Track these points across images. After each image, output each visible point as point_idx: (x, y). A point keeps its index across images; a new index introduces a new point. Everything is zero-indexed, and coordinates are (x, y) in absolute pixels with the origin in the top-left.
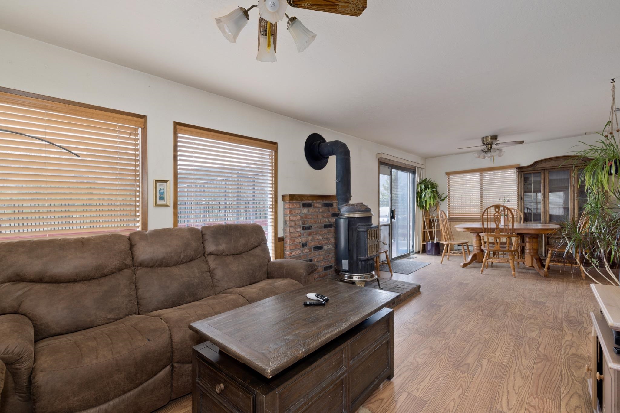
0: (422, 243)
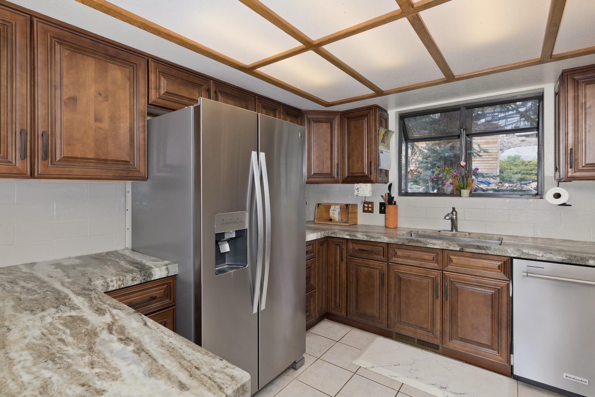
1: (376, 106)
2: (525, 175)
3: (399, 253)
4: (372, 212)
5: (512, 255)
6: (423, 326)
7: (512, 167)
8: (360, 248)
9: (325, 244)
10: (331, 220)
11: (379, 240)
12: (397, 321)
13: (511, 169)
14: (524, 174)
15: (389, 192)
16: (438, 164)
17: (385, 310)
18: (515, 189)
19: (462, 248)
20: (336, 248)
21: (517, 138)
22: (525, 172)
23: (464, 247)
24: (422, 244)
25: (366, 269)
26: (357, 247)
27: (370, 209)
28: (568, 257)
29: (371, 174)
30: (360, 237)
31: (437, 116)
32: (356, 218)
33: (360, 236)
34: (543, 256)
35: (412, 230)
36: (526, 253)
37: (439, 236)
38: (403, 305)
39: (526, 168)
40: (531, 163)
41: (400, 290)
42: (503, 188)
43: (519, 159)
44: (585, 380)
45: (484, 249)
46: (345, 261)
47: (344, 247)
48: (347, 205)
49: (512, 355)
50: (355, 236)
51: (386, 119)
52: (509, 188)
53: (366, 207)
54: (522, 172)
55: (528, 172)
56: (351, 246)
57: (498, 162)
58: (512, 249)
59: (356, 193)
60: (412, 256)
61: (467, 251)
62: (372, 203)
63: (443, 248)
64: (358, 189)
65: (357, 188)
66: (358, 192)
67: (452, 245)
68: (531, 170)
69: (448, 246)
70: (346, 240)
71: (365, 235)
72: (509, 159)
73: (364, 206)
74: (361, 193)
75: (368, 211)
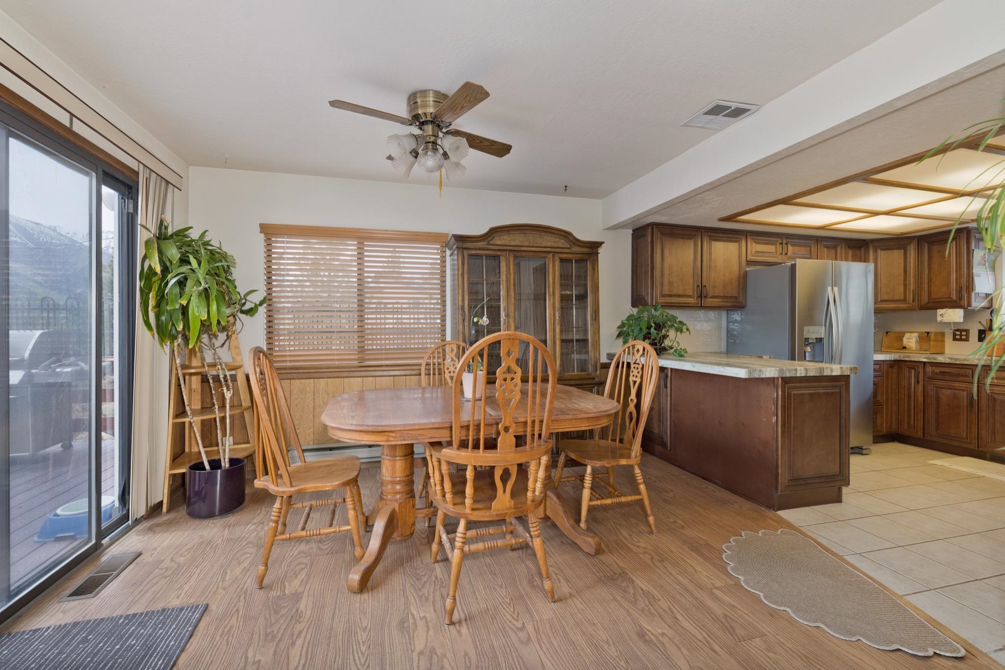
0: (168, 472)
1: (970, 229)
4: (967, 340)
8: (941, 371)
9: (896, 367)
10: (905, 348)
11: (966, 363)
17: (975, 430)
20: (910, 372)
25: (949, 391)
26: (937, 370)
27: (964, 337)
29: (961, 299)
32: (942, 346)
33: (942, 359)
38: (998, 426)
41: (994, 410)
46: (921, 383)
47: (921, 370)
48: (928, 333)
50: (935, 359)
53: (958, 335)
56: (929, 369)
59: (939, 319)
62: (966, 330)
64: (943, 315)
65: (941, 313)
66: (943, 319)
70: (923, 363)
71: (948, 358)
73: (954, 335)
74: (946, 319)
75: (961, 340)
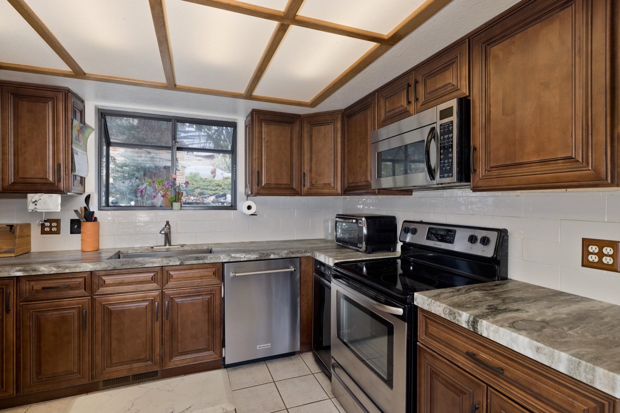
1: (68, 90)
2: (204, 190)
3: (108, 280)
4: (58, 232)
5: (224, 261)
6: (141, 358)
7: (194, 183)
8: (43, 286)
11: (78, 270)
12: (106, 364)
13: (193, 184)
14: (202, 189)
15: (85, 205)
16: (137, 174)
18: (198, 202)
19: (182, 262)
21: (195, 157)
22: (203, 187)
23: (184, 260)
24: (139, 265)
25: (55, 313)
26: (39, 285)
27: (54, 229)
28: (260, 254)
29: (59, 181)
30: (43, 271)
31: (135, 122)
32: (29, 243)
33: (45, 269)
34: (245, 257)
35: (119, 250)
36: (234, 257)
37: (152, 252)
38: (114, 344)
39: (205, 184)
40: (207, 180)
41: (110, 325)
42: (190, 201)
43: (199, 176)
44: (269, 345)
45: (202, 259)
46: (13, 311)
47: (12, 289)
48: (11, 226)
49: (223, 349)
50: (35, 270)
51: (82, 110)
52: (194, 201)
53: (47, 227)
54: (201, 187)
55: (205, 187)
56: (25, 286)
57: (184, 177)
58: (224, 255)
59: (31, 207)
60: (125, 281)
61: (187, 264)
62: (58, 221)
63: (163, 265)
64: (36, 201)
65: (34, 200)
66: (36, 207)
67: (173, 261)
68: (207, 186)
69: (168, 262)
70: (15, 278)
71: (54, 267)
72: (191, 176)
73: (43, 226)
74: (40, 208)
75: (51, 232)
